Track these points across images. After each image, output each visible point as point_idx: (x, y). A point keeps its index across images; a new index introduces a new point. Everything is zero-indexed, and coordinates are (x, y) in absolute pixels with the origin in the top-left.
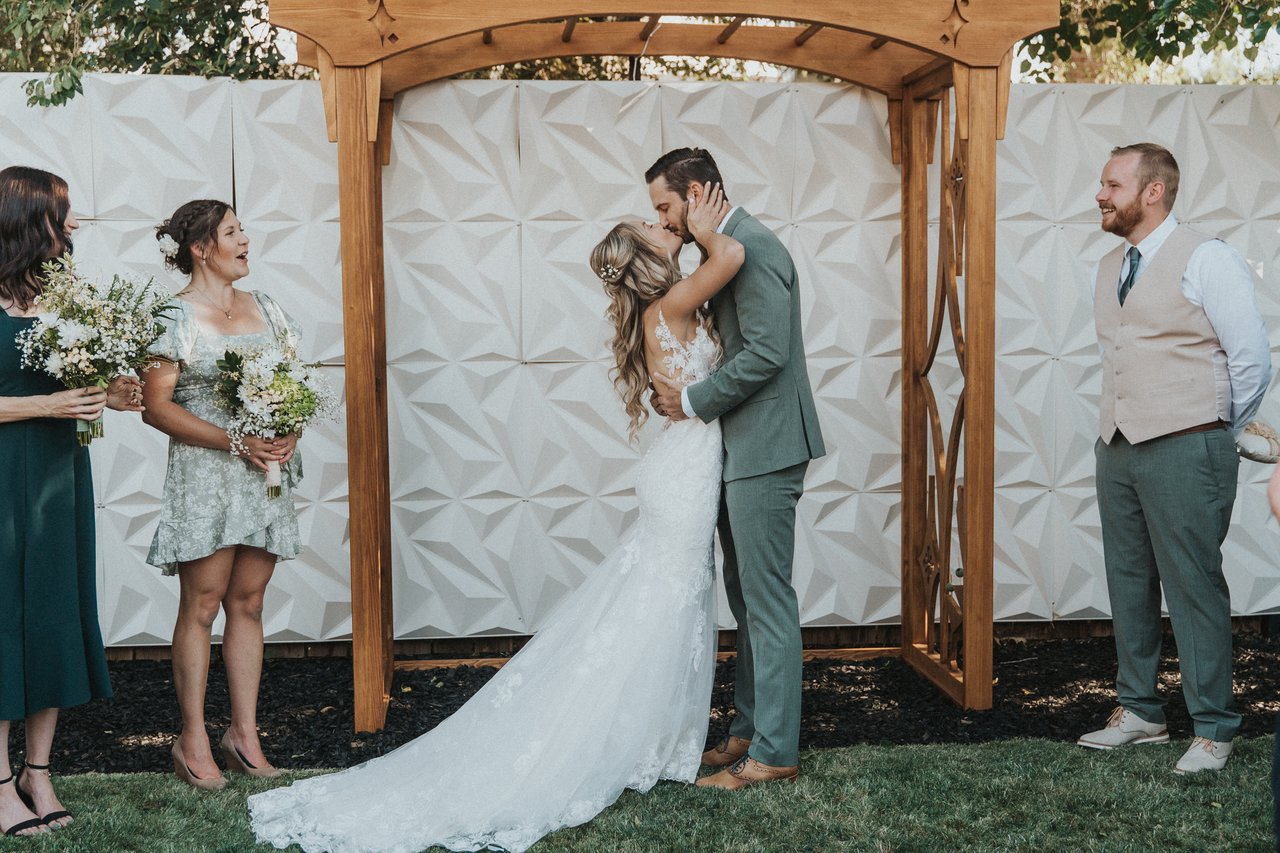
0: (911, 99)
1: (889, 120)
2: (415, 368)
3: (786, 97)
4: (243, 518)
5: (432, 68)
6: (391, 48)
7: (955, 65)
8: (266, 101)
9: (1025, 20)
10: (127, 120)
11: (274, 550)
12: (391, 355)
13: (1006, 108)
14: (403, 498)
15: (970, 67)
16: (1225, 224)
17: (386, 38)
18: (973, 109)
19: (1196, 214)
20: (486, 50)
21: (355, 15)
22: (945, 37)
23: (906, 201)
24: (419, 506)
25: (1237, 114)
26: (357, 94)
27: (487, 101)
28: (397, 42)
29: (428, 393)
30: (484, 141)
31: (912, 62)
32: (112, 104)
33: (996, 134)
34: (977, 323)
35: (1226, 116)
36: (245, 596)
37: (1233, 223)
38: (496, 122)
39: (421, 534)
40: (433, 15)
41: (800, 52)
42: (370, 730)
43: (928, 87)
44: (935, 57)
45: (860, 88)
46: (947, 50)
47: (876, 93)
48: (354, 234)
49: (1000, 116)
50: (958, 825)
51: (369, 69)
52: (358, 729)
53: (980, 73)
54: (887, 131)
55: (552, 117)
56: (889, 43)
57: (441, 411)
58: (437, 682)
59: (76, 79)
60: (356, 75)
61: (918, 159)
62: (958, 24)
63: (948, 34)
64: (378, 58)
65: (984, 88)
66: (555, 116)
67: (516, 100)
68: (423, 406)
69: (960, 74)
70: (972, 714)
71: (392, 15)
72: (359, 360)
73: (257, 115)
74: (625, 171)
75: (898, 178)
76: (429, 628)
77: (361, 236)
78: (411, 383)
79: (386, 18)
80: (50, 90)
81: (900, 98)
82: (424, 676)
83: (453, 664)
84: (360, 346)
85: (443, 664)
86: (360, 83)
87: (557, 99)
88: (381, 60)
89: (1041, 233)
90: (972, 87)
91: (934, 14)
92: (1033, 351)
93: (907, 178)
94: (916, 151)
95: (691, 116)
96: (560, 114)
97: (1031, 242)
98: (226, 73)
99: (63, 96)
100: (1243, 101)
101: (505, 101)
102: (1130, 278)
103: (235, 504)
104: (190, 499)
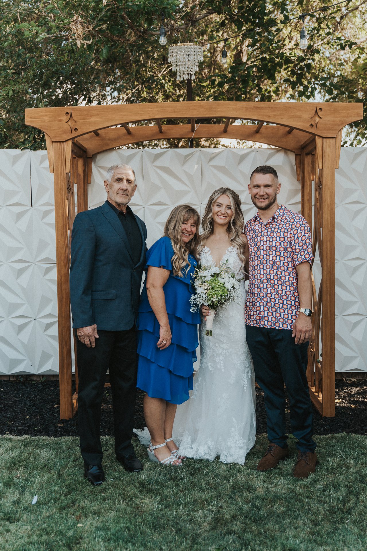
0: (304, 153)
1: (296, 164)
3: (253, 154)
5: (107, 145)
6: (75, 134)
7: (317, 137)
8: (44, 159)
9: (347, 117)
13: (339, 155)
15: (323, 138)
17: (73, 130)
18: (325, 156)
20: (129, 137)
21: (60, 121)
22: (312, 125)
23: (303, 196)
26: (62, 153)
27: (131, 157)
28: (77, 131)
31: (304, 138)
33: (335, 166)
34: (327, 248)
40: (93, 120)
41: (258, 135)
42: (67, 418)
43: (310, 148)
44: (311, 135)
45: (284, 150)
46: (313, 130)
47: (290, 152)
48: (60, 212)
49: (337, 159)
51: (67, 143)
52: (61, 418)
53: (328, 140)
54: (295, 167)
55: (156, 164)
56: (295, 130)
58: (107, 393)
60: (61, 145)
61: (307, 178)
62: (317, 119)
63: (313, 124)
64: (70, 138)
65: (330, 146)
67: (142, 157)
69: (319, 141)
70: (325, 419)
71: (76, 120)
72: (62, 263)
73: (40, 164)
74: (186, 185)
75: (299, 187)
77: (63, 213)
79: (73, 122)
81: (300, 154)
84: (63, 258)
86: (62, 147)
87: (158, 156)
88: (72, 139)
89: (361, 210)
90: (324, 146)
91: (307, 115)
92: (358, 259)
93: (303, 187)
94: (306, 175)
95: (214, 163)
96: (159, 162)
97: (357, 213)
98: (28, 148)
101: (138, 158)
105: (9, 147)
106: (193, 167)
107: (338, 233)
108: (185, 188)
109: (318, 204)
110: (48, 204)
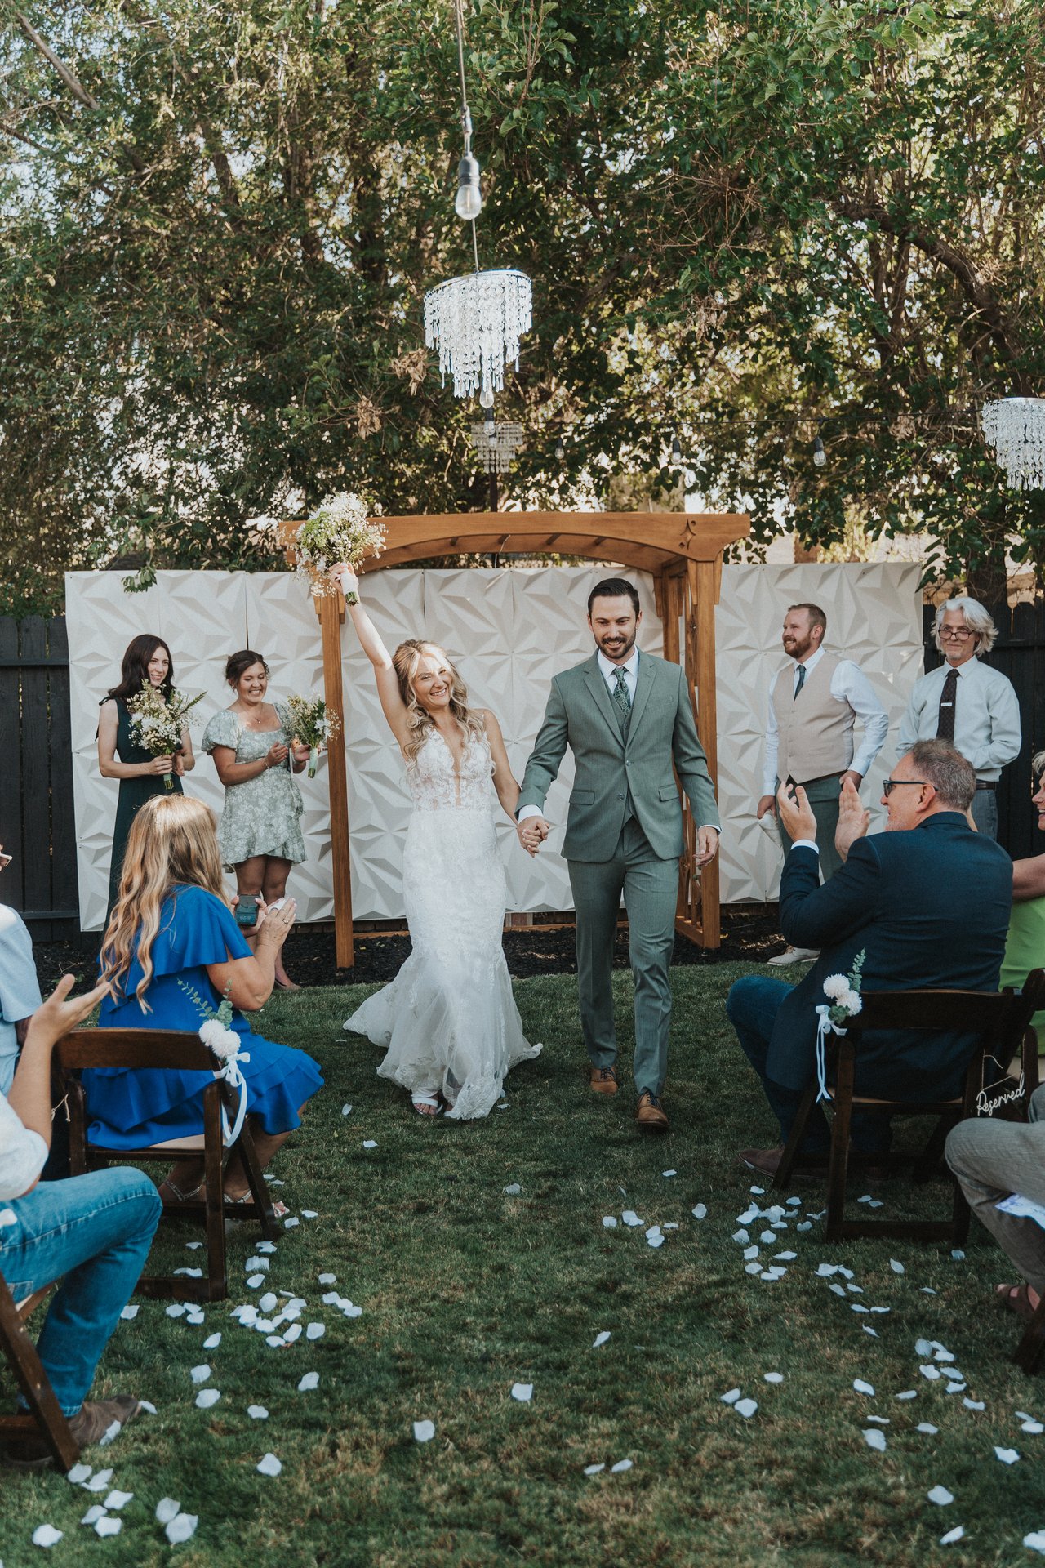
0: (667, 576)
1: (656, 590)
2: (362, 749)
4: (266, 838)
7: (689, 560)
8: (268, 585)
9: (728, 534)
10: (181, 599)
11: (290, 857)
12: (348, 744)
13: (719, 585)
15: (698, 562)
16: (868, 650)
18: (699, 587)
19: (850, 643)
22: (681, 545)
23: (666, 640)
24: (365, 837)
25: (873, 581)
27: (404, 583)
29: (368, 766)
30: (402, 607)
32: (171, 589)
33: (714, 598)
35: (867, 582)
36: (275, 886)
37: (875, 649)
38: (410, 595)
39: (368, 854)
41: (598, 549)
42: (346, 966)
43: (676, 570)
44: (677, 555)
45: (636, 570)
46: (683, 552)
47: (646, 573)
50: (690, 997)
52: (339, 967)
53: (704, 565)
55: (445, 592)
57: (379, 777)
58: (381, 945)
59: (152, 574)
61: (673, 613)
62: (689, 536)
63: (684, 542)
65: (706, 574)
66: (447, 591)
67: (423, 580)
68: (367, 774)
69: (692, 566)
70: (708, 950)
72: (336, 744)
73: (261, 595)
74: (487, 622)
75: (661, 625)
76: (374, 913)
77: (336, 671)
78: (358, 759)
80: (137, 582)
81: (661, 576)
82: (373, 941)
83: (390, 934)
85: (383, 934)
87: (448, 581)
89: (752, 658)
90: (699, 572)
91: (675, 531)
92: (748, 732)
93: (666, 626)
94: (671, 608)
95: (533, 589)
96: (449, 590)
97: (746, 663)
98: (242, 569)
99: (145, 585)
100: (877, 573)
101: (415, 583)
102: (801, 684)
103: (262, 831)
104: (234, 827)
105: (209, 568)
106: (498, 597)
107: (720, 697)
108: (488, 629)
109: (691, 651)
110: (275, 656)
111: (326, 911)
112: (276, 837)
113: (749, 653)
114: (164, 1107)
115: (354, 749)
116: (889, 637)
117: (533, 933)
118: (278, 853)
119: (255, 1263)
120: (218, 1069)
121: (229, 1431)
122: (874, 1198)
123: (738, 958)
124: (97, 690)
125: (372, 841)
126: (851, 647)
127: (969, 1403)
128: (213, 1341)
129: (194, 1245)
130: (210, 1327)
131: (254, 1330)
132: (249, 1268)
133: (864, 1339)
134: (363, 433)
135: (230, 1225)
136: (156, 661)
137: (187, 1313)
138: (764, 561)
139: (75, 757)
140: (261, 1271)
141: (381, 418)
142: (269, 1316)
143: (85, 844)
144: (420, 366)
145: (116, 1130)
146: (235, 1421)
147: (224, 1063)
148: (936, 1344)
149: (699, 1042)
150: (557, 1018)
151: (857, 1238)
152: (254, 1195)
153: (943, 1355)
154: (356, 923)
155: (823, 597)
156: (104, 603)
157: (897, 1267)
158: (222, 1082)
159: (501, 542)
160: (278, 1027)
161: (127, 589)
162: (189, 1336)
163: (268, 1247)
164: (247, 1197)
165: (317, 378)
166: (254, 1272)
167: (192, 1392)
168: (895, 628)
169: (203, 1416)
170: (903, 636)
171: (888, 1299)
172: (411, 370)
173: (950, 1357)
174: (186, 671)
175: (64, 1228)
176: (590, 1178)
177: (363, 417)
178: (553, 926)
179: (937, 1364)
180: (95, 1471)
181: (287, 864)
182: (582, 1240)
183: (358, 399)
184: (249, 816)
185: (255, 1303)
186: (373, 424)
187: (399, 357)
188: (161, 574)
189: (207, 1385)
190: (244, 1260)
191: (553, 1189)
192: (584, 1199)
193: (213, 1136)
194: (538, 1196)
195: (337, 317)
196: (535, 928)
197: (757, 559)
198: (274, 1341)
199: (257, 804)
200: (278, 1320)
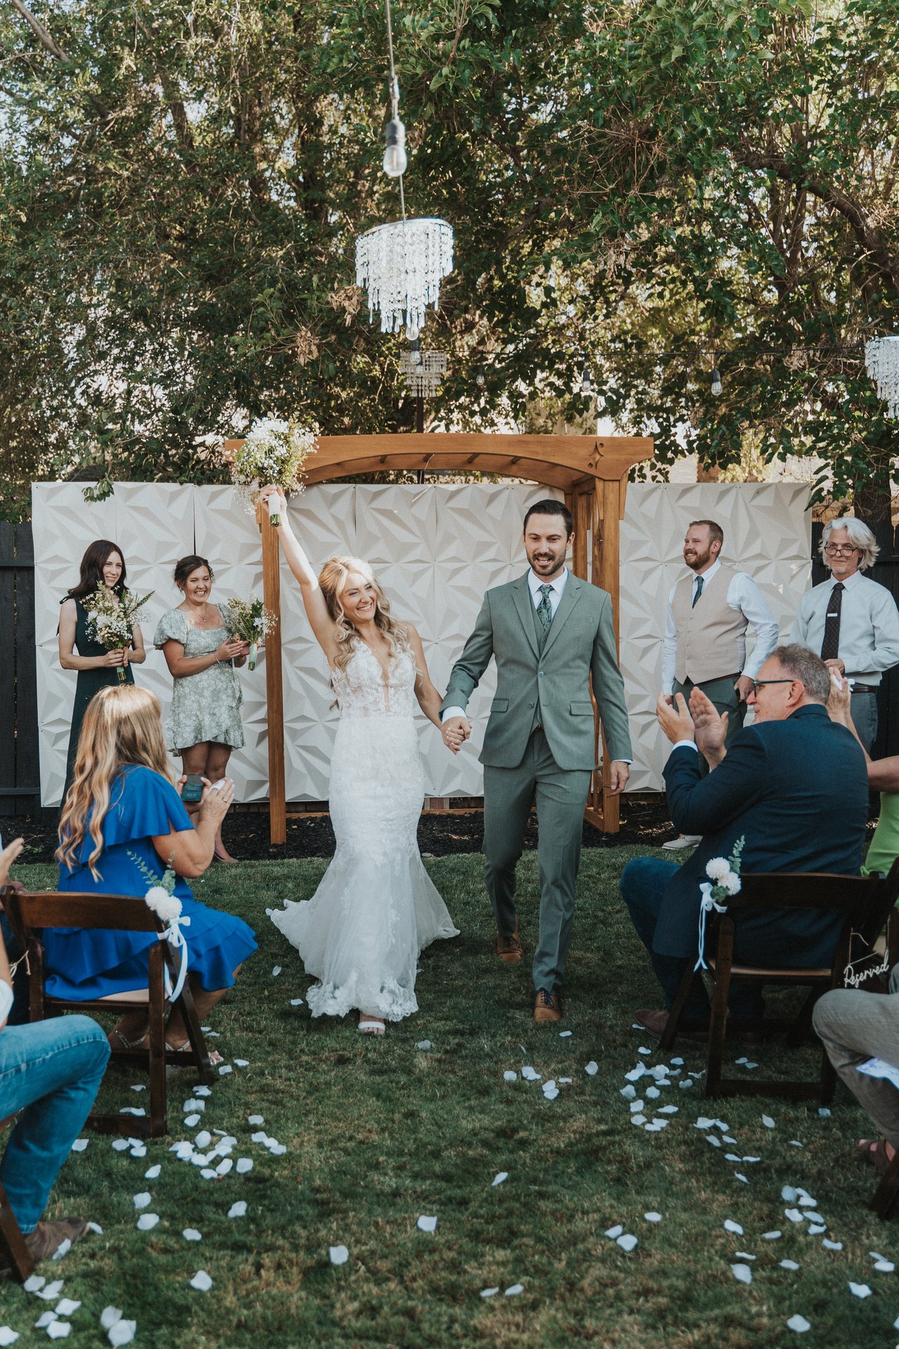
0: (577, 493)
2: (297, 647)
3: (506, 492)
4: (211, 726)
7: (597, 479)
8: (214, 497)
9: (634, 455)
10: (135, 508)
11: (231, 743)
12: (283, 640)
13: (624, 502)
14: (291, 721)
15: (604, 480)
16: (761, 563)
18: (607, 503)
19: (744, 557)
22: (590, 467)
24: (298, 726)
25: (766, 500)
27: (337, 497)
29: (302, 662)
30: (336, 518)
32: (127, 500)
33: (620, 514)
35: (761, 501)
36: (216, 769)
37: (766, 562)
38: (342, 507)
39: (300, 742)
41: (514, 468)
42: (279, 843)
43: (585, 488)
45: (549, 487)
46: (592, 471)
49: (621, 507)
50: (590, 877)
52: (273, 842)
53: (610, 483)
55: (374, 505)
57: (311, 672)
58: (311, 824)
59: (110, 485)
61: (582, 526)
62: (598, 457)
63: (592, 463)
65: (613, 491)
66: (375, 504)
67: (354, 494)
68: (301, 669)
69: (599, 485)
70: (608, 835)
72: (273, 641)
73: (208, 505)
76: (305, 795)
77: (274, 575)
78: (294, 656)
80: (96, 493)
81: (572, 493)
82: (304, 821)
83: (318, 815)
84: (274, 634)
85: (314, 815)
87: (377, 495)
89: (653, 570)
90: (606, 490)
91: (584, 452)
92: (649, 636)
95: (453, 503)
96: (378, 504)
97: (647, 574)
98: (191, 481)
99: (103, 495)
100: (770, 492)
101: (348, 496)
102: (699, 593)
103: (207, 720)
104: (182, 716)
105: (161, 480)
106: (422, 511)
108: (412, 539)
109: (598, 563)
110: (219, 561)
111: (262, 792)
112: (219, 725)
113: (650, 564)
114: (113, 962)
115: (288, 646)
116: (780, 551)
117: (449, 816)
118: (221, 740)
119: (192, 1105)
120: (161, 931)
121: (166, 1251)
122: (750, 1060)
123: (634, 843)
124: (59, 590)
125: (305, 730)
126: (745, 560)
127: (827, 1243)
128: (153, 1172)
129: (138, 1088)
130: (151, 1159)
131: (190, 1164)
132: (187, 1108)
133: (735, 1184)
134: (302, 360)
135: (170, 1070)
136: (110, 564)
137: (131, 1147)
138: (667, 480)
139: (38, 648)
140: (197, 1112)
141: (318, 346)
142: (204, 1151)
143: (47, 728)
144: (355, 299)
145: (70, 982)
146: (172, 1242)
147: (167, 925)
148: (800, 1191)
149: (596, 917)
150: (468, 893)
151: (733, 1096)
152: (192, 1044)
153: (807, 1200)
154: (288, 804)
155: (720, 514)
156: (66, 511)
157: (769, 1122)
158: (165, 942)
159: (426, 460)
160: (217, 896)
161: (87, 499)
162: (133, 1167)
163: (204, 1091)
164: (186, 1046)
165: (262, 309)
166: (191, 1113)
167: (134, 1216)
168: (785, 543)
169: (144, 1237)
170: (793, 551)
171: (759, 1150)
172: (346, 304)
173: (813, 1203)
174: (138, 574)
175: (23, 1067)
176: (494, 1036)
177: (302, 345)
178: (468, 810)
179: (801, 1209)
180: (48, 1282)
181: (227, 748)
182: (485, 1092)
183: (298, 329)
184: (195, 706)
185: (191, 1139)
186: (311, 352)
187: (336, 292)
188: (117, 485)
189: (147, 1210)
190: (182, 1102)
191: (460, 1045)
192: (487, 1055)
193: (156, 990)
194: (446, 1052)
195: (281, 253)
196: (451, 811)
197: (660, 478)
198: (208, 1174)
199: (201, 695)
200: (211, 1155)
